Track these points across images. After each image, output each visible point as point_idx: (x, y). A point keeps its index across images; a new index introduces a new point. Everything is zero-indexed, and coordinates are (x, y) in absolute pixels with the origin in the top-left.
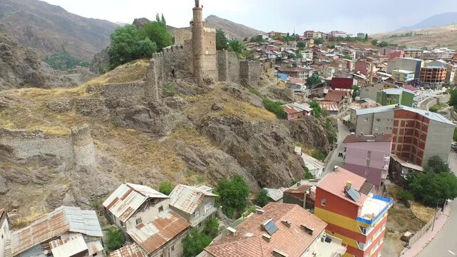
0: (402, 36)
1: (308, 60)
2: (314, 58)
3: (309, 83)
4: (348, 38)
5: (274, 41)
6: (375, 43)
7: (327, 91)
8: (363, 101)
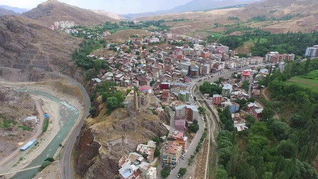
0: (180, 20)
1: (145, 65)
2: (147, 62)
3: (151, 84)
4: (157, 42)
5: (125, 54)
6: (169, 42)
7: (161, 92)
8: (173, 94)
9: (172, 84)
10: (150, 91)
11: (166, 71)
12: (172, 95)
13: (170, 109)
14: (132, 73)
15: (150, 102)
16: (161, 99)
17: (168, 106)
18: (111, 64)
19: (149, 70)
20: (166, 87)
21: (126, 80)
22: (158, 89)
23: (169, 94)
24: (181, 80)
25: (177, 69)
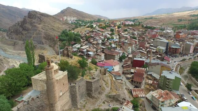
3: (121, 60)
4: (132, 24)
5: (99, 29)
6: (143, 26)
7: (132, 71)
8: (151, 75)
9: (148, 61)
10: (117, 68)
11: (140, 47)
12: (150, 77)
13: (146, 103)
14: (100, 46)
15: (108, 90)
16: (132, 82)
17: (143, 99)
18: (83, 37)
19: (121, 45)
20: (141, 64)
21: (89, 51)
22: (128, 66)
23: (145, 76)
24: (158, 58)
25: (152, 46)
